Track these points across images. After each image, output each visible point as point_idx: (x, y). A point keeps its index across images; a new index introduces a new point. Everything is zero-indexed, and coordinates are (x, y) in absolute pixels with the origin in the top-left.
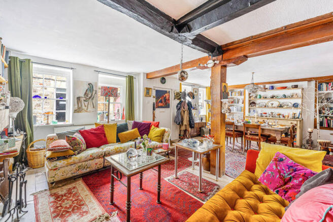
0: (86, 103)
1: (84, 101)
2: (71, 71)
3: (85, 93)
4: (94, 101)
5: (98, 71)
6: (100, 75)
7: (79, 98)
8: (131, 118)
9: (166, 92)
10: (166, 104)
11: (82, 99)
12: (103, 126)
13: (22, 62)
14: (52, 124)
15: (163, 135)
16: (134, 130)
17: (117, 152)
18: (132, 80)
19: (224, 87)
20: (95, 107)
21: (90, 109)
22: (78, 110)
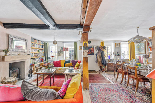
0: (61, 53)
4: (63, 52)
5: (64, 43)
6: (65, 44)
7: (59, 52)
8: (75, 59)
9: (91, 47)
10: (91, 53)
11: (60, 52)
12: (60, 61)
13: (46, 43)
14: (53, 59)
15: (79, 66)
16: (71, 63)
17: (59, 70)
18: (75, 44)
19: (84, 44)
20: (63, 54)
21: (62, 55)
22: (59, 55)
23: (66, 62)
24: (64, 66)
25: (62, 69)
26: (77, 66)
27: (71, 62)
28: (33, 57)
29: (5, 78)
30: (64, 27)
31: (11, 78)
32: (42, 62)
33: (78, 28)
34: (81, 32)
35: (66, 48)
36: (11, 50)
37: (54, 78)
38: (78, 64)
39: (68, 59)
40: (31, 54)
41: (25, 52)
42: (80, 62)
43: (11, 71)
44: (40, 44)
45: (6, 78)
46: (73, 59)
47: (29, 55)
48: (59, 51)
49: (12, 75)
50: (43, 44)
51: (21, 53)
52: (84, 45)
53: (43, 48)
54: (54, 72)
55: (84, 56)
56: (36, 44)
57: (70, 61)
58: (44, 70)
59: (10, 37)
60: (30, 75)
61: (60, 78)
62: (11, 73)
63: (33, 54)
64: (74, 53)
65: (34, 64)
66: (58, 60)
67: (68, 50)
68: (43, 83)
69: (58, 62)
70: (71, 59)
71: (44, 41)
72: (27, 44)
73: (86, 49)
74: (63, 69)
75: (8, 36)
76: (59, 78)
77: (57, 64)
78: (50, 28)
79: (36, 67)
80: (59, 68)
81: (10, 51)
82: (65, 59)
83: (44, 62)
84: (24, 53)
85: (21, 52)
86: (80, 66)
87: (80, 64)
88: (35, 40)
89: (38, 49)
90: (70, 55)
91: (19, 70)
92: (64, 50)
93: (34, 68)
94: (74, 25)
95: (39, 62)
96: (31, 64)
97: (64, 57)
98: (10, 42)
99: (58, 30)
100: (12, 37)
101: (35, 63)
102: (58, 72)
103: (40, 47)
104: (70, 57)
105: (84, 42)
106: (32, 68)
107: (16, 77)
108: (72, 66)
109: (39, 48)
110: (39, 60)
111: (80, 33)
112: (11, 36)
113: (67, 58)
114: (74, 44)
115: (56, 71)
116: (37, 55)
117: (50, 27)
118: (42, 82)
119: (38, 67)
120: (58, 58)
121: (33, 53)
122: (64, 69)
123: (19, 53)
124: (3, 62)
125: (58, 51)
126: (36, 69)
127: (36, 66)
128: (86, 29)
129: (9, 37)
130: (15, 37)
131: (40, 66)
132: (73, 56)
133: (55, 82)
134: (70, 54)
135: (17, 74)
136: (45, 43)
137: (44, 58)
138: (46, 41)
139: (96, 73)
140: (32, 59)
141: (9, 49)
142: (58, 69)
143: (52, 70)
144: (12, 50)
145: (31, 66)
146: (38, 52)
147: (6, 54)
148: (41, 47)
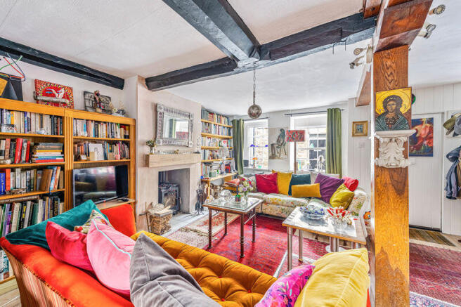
0: (279, 150)
1: (278, 147)
2: (266, 120)
3: (278, 139)
4: (286, 147)
5: (289, 114)
6: (293, 119)
7: (272, 145)
8: (332, 171)
11: (275, 146)
12: (276, 174)
13: (239, 122)
14: (257, 168)
15: (350, 203)
16: (313, 184)
17: (273, 203)
18: (334, 114)
19: (385, 102)
20: (286, 153)
21: (282, 155)
22: (272, 157)
23: (296, 180)
24: (290, 193)
25: (280, 203)
26: (339, 199)
27: (313, 180)
28: (207, 160)
29: (151, 204)
30: (288, 49)
31: (162, 206)
32: (229, 175)
33: (351, 37)
34: (364, 53)
35: (296, 132)
36: (161, 141)
37: (254, 229)
38: (343, 191)
39: (304, 169)
40: (202, 152)
41: (190, 146)
42: (354, 186)
43: (163, 191)
44: (223, 124)
45: (154, 205)
46: (324, 172)
47: (198, 153)
48: (275, 142)
49: (164, 199)
50: (231, 125)
51: (181, 149)
52: (385, 107)
53: (229, 134)
54: (254, 209)
55: (382, 163)
56: (213, 125)
57: (309, 176)
58: (225, 200)
59: (158, 110)
60: (199, 206)
61: (273, 231)
62: (163, 195)
63: (208, 152)
64: (325, 148)
65: (208, 177)
66: (269, 171)
67: (302, 139)
68: (225, 235)
69: (268, 176)
70: (317, 170)
71: (232, 116)
72: (192, 126)
73: (396, 129)
74: (285, 203)
75: (156, 107)
76: (271, 229)
77: (267, 184)
78: (240, 64)
79: (213, 187)
80: (270, 197)
81: (159, 142)
82: (292, 168)
83: (233, 173)
84: (186, 149)
85: (181, 146)
86: (354, 202)
87: (357, 192)
88: (212, 113)
89: (219, 138)
90: (313, 154)
91: (179, 189)
92: (288, 138)
93: (209, 188)
94: (332, 28)
95: (222, 173)
96: (202, 177)
97: (289, 161)
98: (159, 121)
99: (265, 66)
100: (162, 111)
101: (210, 175)
102: (268, 210)
103: (222, 134)
104: (313, 164)
105: (384, 95)
106: (204, 188)
107: (169, 207)
108: (320, 196)
109: (220, 136)
110: (220, 167)
111: (358, 59)
112: (161, 109)
113: (299, 166)
114: (326, 115)
115: (263, 205)
116: (215, 154)
117: (238, 60)
118: (223, 232)
119: (219, 187)
120: (269, 164)
121: (207, 149)
122: (290, 204)
123: (175, 149)
124: (146, 169)
125: (269, 143)
126: (212, 190)
127: (215, 184)
128: (401, 19)
129: (156, 111)
130: (167, 110)
131: (223, 183)
132: (323, 160)
133: (259, 241)
134: (311, 151)
135: (174, 200)
136: (234, 120)
137: (233, 164)
138: (237, 116)
139: (447, 247)
140: (205, 163)
141: (157, 139)
142: (267, 201)
143: (247, 203)
144: (163, 142)
145: (204, 181)
146: (218, 147)
147: (151, 149)
148: (226, 131)
